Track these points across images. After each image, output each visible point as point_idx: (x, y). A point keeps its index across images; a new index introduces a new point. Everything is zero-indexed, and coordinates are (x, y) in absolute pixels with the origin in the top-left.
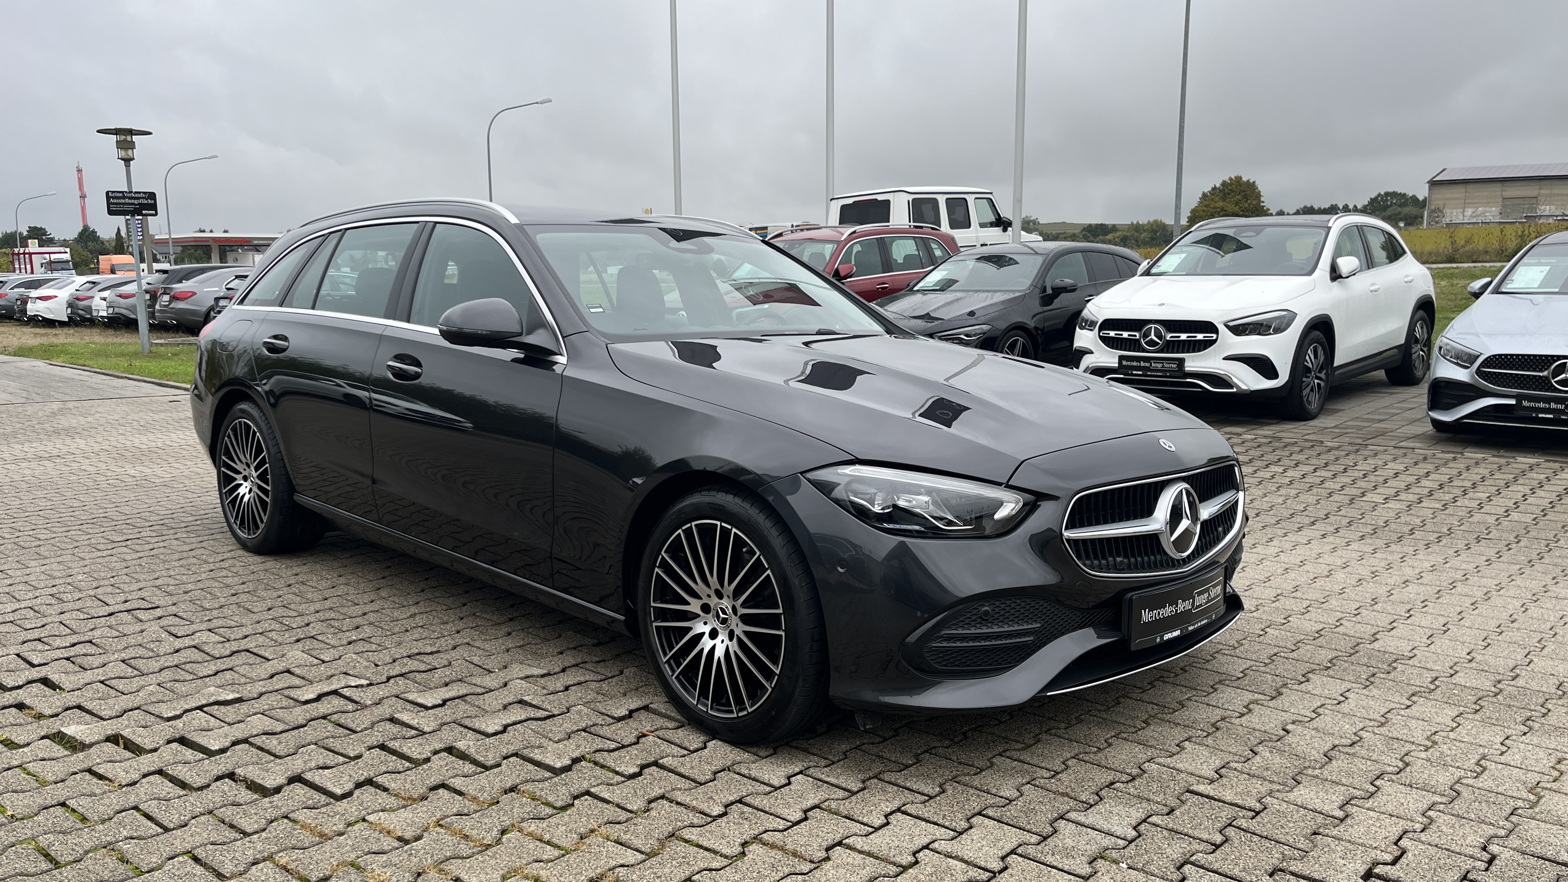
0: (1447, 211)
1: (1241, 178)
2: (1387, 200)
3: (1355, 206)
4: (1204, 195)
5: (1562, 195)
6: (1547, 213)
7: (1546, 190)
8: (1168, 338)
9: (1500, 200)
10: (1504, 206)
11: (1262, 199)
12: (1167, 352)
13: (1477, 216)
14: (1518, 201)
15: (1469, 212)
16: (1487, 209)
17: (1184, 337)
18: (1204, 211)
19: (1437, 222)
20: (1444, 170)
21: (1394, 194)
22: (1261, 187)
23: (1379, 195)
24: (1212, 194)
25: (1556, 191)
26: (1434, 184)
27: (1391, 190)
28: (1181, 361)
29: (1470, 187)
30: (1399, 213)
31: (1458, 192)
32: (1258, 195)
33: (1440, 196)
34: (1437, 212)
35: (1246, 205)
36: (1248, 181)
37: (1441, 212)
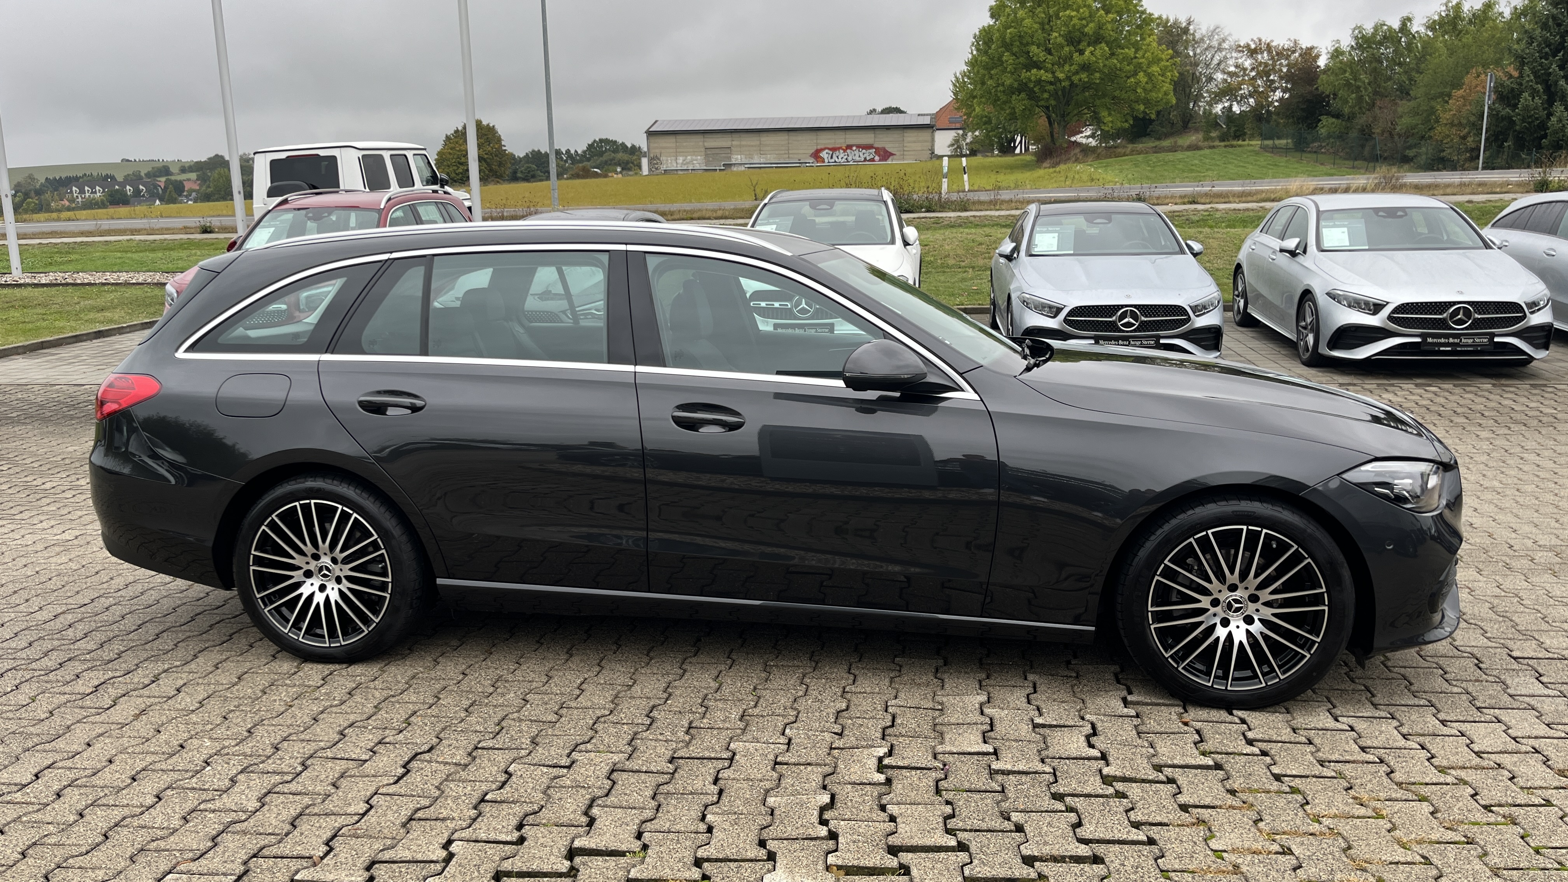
0: (663, 158)
1: (481, 122)
2: (602, 146)
3: (576, 151)
4: (447, 137)
5: (750, 146)
6: (739, 161)
7: (736, 141)
9: (703, 150)
10: (706, 155)
11: (503, 143)
13: (687, 163)
14: (717, 151)
15: (680, 160)
16: (694, 157)
18: (450, 154)
19: (657, 169)
20: (656, 122)
21: (606, 141)
22: (501, 131)
23: (595, 141)
24: (455, 137)
25: (744, 143)
26: (651, 134)
27: (604, 137)
28: (832, 325)
29: (680, 138)
30: (614, 159)
31: (669, 142)
32: (499, 140)
33: (656, 145)
34: (654, 161)
35: (490, 149)
36: (488, 125)
37: (659, 159)
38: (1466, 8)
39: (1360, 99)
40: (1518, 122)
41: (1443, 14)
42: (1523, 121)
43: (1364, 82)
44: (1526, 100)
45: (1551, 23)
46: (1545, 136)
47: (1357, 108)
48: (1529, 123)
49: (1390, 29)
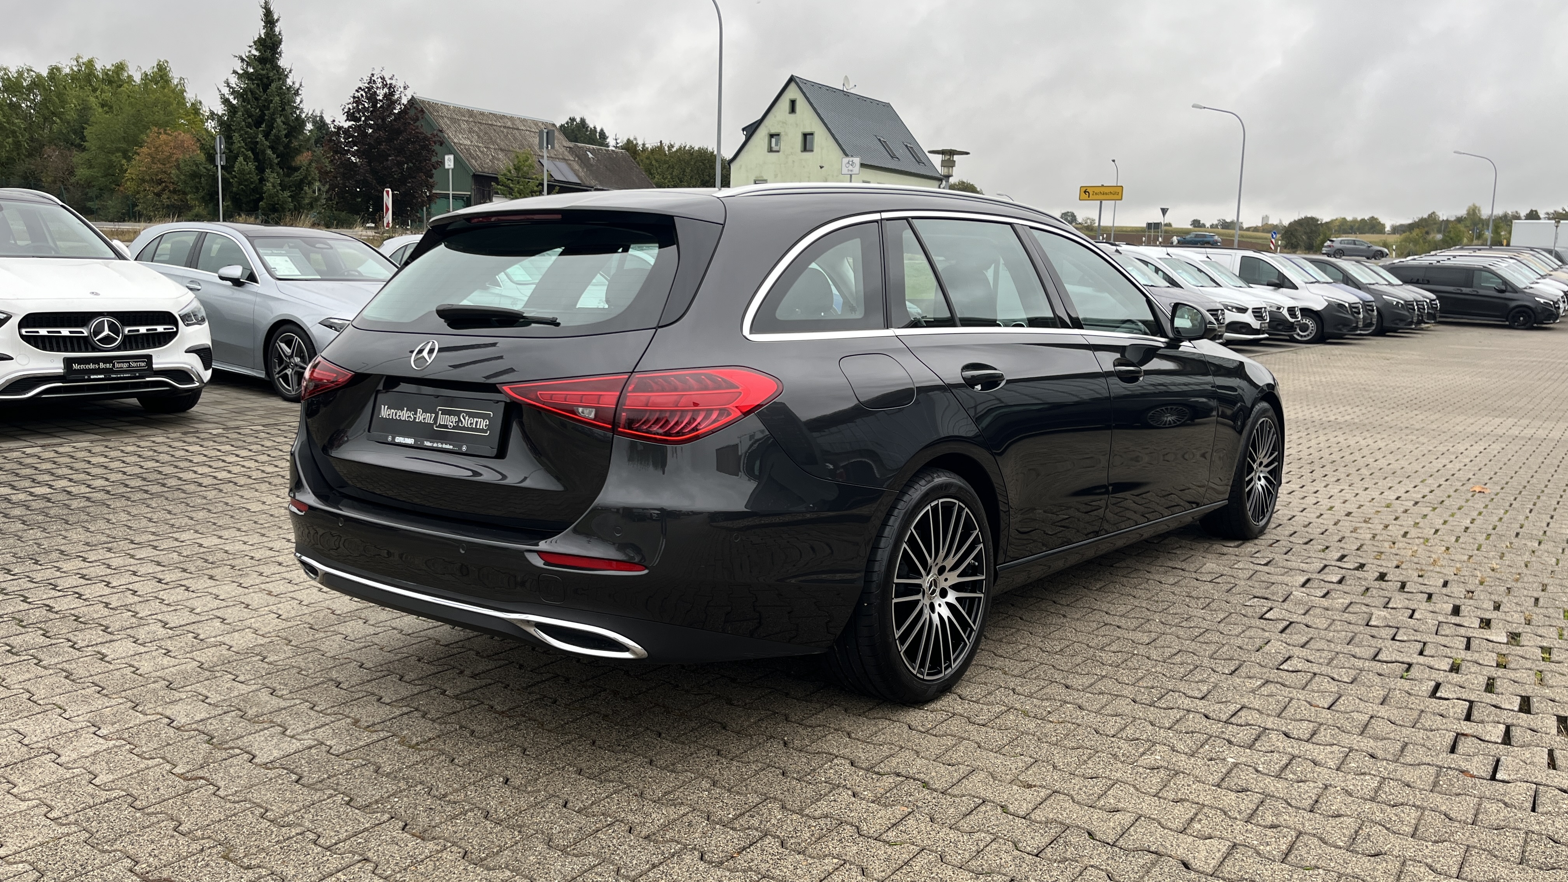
8: (126, 332)
12: (131, 349)
17: (143, 330)
28: (149, 358)
38: (98, 66)
39: (17, 145)
40: (235, 185)
41: (75, 69)
42: (240, 184)
43: (20, 128)
44: (241, 163)
45: (249, 95)
46: (261, 199)
47: (15, 154)
48: (245, 186)
49: (39, 76)
